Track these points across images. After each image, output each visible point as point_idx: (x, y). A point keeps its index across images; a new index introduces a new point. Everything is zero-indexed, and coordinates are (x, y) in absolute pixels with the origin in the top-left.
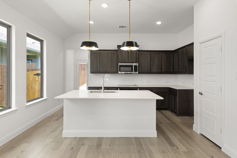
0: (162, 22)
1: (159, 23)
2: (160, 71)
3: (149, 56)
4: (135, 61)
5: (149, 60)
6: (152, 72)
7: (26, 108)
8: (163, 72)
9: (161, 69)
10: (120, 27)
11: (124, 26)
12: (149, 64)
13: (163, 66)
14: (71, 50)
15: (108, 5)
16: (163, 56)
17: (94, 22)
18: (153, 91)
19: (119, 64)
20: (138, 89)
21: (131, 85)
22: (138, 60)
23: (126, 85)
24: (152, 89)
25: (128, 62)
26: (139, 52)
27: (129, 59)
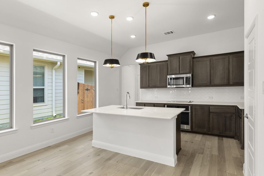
0: (215, 15)
1: (211, 17)
2: (226, 82)
3: (208, 63)
4: (188, 71)
5: (209, 68)
6: (213, 84)
7: (77, 119)
8: (231, 83)
9: (229, 79)
10: (165, 34)
11: (169, 31)
12: (209, 74)
13: (231, 75)
14: (130, 66)
15: (133, 18)
16: (231, 60)
17: (136, 36)
18: (211, 111)
19: (169, 77)
20: (190, 107)
21: (183, 102)
22: (192, 71)
23: (177, 102)
24: (209, 107)
25: (179, 74)
26: (194, 60)
27: (181, 69)
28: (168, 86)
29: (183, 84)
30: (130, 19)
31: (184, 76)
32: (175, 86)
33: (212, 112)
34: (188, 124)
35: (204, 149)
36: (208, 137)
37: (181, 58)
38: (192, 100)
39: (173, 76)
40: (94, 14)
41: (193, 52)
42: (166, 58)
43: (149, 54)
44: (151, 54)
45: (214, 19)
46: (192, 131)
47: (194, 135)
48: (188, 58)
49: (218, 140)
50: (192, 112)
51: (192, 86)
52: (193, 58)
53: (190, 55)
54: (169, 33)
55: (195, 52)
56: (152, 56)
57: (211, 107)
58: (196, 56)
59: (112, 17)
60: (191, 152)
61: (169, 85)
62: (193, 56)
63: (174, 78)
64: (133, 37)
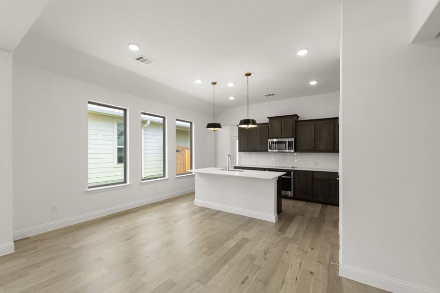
0: (317, 81)
2: (331, 147)
3: (313, 127)
4: (290, 135)
5: (314, 133)
6: (317, 149)
8: (337, 149)
10: (266, 96)
11: (270, 93)
12: (313, 139)
17: (234, 97)
18: (315, 177)
19: (270, 140)
20: (292, 172)
21: (286, 167)
22: (295, 135)
23: (279, 167)
24: (313, 174)
25: (281, 138)
26: (297, 123)
27: (283, 133)
28: (269, 151)
29: (286, 149)
30: (231, 85)
31: (287, 140)
32: (277, 151)
33: (315, 179)
34: (291, 191)
35: (305, 213)
36: (311, 204)
37: (283, 121)
38: (295, 166)
39: (275, 140)
40: (198, 82)
41: (296, 115)
42: (267, 121)
43: (251, 121)
44: (253, 120)
45: (316, 85)
46: (294, 198)
47: (297, 201)
48: (291, 121)
49: (322, 206)
50: (294, 178)
51: (296, 151)
52: (296, 121)
53: (293, 119)
54: (270, 95)
55: (298, 115)
56: (254, 122)
57: (314, 174)
58: (299, 119)
59: (214, 83)
60: (291, 214)
61: (271, 148)
62: (296, 119)
63: (276, 142)
64: (232, 98)
